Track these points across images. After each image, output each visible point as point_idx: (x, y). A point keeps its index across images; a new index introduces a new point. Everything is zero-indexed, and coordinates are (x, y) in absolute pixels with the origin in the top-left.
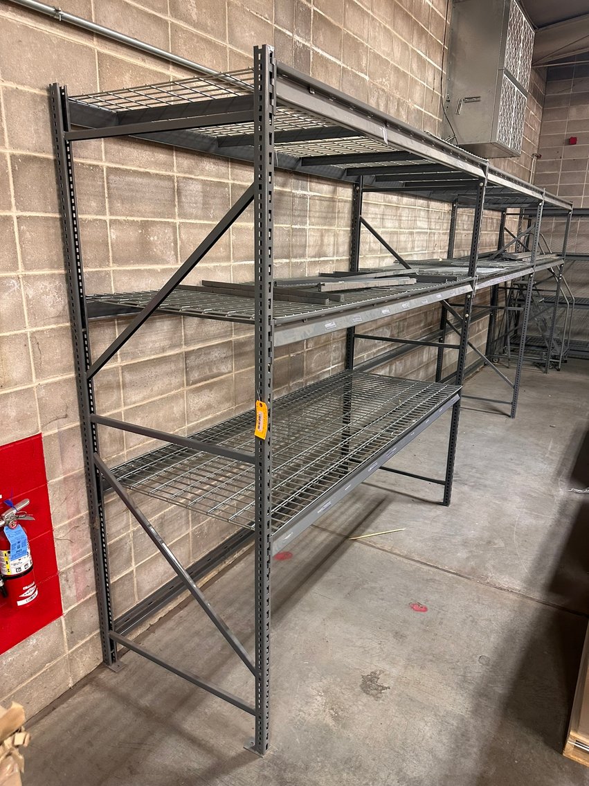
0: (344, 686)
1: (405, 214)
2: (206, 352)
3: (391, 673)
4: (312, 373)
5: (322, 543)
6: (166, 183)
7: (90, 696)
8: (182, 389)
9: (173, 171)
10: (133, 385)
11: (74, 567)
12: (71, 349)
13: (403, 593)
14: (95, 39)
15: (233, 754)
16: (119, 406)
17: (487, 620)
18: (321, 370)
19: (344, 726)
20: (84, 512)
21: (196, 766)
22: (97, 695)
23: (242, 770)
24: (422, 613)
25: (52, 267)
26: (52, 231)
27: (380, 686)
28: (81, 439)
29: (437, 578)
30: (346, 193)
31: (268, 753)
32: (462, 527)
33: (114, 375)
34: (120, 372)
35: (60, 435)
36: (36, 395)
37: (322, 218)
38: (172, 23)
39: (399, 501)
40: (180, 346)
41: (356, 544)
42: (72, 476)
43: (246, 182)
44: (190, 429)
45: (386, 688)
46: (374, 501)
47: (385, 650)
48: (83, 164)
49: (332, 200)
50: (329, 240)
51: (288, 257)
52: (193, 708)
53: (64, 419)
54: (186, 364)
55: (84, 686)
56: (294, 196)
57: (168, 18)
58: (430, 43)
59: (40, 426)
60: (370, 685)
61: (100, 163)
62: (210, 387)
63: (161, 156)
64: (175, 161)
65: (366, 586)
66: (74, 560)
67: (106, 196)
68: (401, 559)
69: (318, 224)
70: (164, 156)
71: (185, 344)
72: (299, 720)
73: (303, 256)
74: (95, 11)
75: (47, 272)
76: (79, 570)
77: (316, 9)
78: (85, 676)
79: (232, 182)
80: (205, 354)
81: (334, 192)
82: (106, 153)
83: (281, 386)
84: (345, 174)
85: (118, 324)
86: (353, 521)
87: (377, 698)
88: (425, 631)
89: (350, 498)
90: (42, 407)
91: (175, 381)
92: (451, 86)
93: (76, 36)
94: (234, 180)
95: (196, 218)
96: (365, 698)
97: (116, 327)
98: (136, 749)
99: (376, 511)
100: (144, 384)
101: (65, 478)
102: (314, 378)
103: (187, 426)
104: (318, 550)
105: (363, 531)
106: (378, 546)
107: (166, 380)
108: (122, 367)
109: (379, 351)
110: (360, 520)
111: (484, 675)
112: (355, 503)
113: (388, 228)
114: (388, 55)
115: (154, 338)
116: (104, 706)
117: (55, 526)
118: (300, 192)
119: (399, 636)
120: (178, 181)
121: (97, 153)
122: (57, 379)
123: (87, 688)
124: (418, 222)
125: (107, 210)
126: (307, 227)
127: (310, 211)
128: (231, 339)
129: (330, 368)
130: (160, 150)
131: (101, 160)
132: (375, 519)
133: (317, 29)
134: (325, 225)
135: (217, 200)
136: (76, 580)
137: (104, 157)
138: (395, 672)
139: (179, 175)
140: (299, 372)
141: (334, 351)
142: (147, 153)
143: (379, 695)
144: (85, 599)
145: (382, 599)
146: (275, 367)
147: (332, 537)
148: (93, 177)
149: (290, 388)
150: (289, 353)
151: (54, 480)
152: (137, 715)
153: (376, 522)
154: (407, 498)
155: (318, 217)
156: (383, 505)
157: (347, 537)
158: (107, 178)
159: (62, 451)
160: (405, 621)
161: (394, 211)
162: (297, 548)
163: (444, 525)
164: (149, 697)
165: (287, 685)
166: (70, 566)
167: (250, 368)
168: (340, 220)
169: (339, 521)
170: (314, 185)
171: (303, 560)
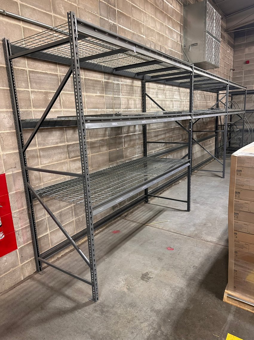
0: (134, 278)
1: (168, 93)
2: (77, 145)
3: (154, 272)
4: (128, 157)
5: (133, 226)
6: (55, 77)
7: (30, 283)
8: (66, 160)
9: (58, 72)
10: (44, 156)
11: (22, 229)
12: (16, 140)
13: (164, 243)
14: (21, 22)
15: (84, 302)
16: (38, 165)
17: (199, 253)
18: (132, 156)
19: (131, 292)
20: (25, 207)
21: (68, 306)
22: (33, 283)
23: (87, 308)
24: (171, 251)
25: (7, 108)
26: (6, 94)
27: (149, 277)
28: (22, 177)
29: (180, 238)
30: (138, 83)
31: (98, 302)
32: (194, 219)
33: (35, 152)
34: (38, 151)
35: (13, 175)
36: (2, 158)
37: (127, 93)
38: (54, 16)
39: (169, 210)
40: (64, 142)
41: (148, 227)
42: (19, 192)
43: (90, 77)
45: (151, 278)
46: (158, 211)
47: (153, 264)
48: (18, 69)
49: (132, 86)
50: (132, 102)
51: (113, 109)
52: (70, 286)
53: (15, 169)
54: (68, 150)
55: (28, 279)
56: (113, 84)
57: (52, 14)
58: (174, 23)
59: (4, 171)
60: (145, 277)
61: (26, 69)
63: (52, 67)
64: (58, 68)
65: (149, 241)
66: (21, 226)
67: (29, 81)
68: (166, 231)
69: (126, 95)
71: (67, 142)
72: (113, 290)
73: (120, 108)
74: (21, 12)
75: (5, 110)
76: (24, 231)
77: (118, 10)
78: (29, 276)
80: (76, 146)
81: (133, 82)
82: (28, 65)
83: (113, 162)
84: (137, 75)
86: (148, 219)
87: (147, 281)
88: (171, 257)
89: (148, 210)
90: (5, 163)
91: (63, 156)
92: (186, 40)
93: (14, 21)
94: (85, 76)
95: (69, 91)
96: (142, 282)
98: (45, 301)
99: (158, 215)
100: (49, 157)
101: (16, 192)
102: (129, 159)
104: (131, 229)
105: (151, 222)
106: (157, 227)
107: (59, 156)
108: (39, 149)
109: (160, 150)
110: (151, 218)
111: (194, 273)
112: (150, 212)
113: (160, 98)
114: (154, 28)
115: (52, 138)
116: (35, 286)
117: (13, 212)
118: (116, 82)
119: (160, 259)
120: (60, 77)
121: (24, 65)
122: (11, 152)
123: (29, 280)
124: (174, 96)
125: (30, 87)
126: (121, 96)
127: (121, 90)
128: (88, 141)
129: (136, 156)
130: (51, 64)
131: (26, 68)
132: (157, 217)
133: (119, 18)
134: (129, 96)
136: (23, 235)
137: (27, 66)
138: (156, 272)
139: (60, 74)
140: (122, 157)
141: (138, 148)
142: (46, 65)
144: (27, 243)
145: (155, 246)
146: (110, 154)
147: (138, 224)
148: (23, 74)
149: (118, 163)
150: (116, 148)
151: (11, 193)
152: (47, 289)
153: (157, 218)
154: (172, 209)
155: (126, 93)
156: (161, 212)
157: (144, 224)
158: (29, 75)
159: (14, 181)
160: (163, 254)
161: (162, 91)
162: (122, 229)
163: (187, 218)
164: (54, 283)
165: (110, 278)
166: (20, 229)
167: (98, 153)
168: (136, 94)
169: (142, 219)
170: (122, 79)
171: (124, 233)
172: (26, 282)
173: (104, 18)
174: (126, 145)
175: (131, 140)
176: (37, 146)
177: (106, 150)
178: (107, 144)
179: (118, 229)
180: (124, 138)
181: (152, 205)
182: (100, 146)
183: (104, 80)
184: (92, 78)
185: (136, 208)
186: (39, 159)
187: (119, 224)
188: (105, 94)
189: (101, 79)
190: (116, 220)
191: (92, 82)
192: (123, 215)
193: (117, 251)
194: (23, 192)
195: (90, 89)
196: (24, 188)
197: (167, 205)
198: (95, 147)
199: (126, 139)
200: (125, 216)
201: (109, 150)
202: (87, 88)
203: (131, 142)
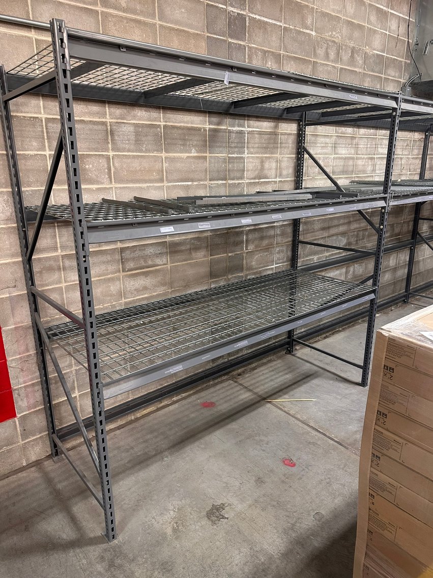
0: (195, 509)
3: (236, 506)
4: (252, 269)
5: (242, 400)
6: (100, 127)
8: (118, 274)
9: (106, 118)
11: (25, 387)
12: (18, 242)
13: (284, 449)
14: (33, 30)
15: (92, 535)
16: (60, 282)
17: (341, 484)
18: (262, 268)
19: (176, 538)
20: (32, 352)
21: (64, 536)
23: (91, 548)
24: (290, 468)
25: (1, 187)
26: (0, 162)
27: (222, 515)
28: (28, 302)
29: (319, 443)
30: (290, 128)
31: (116, 541)
33: (55, 261)
34: (61, 259)
35: (10, 299)
37: (261, 148)
38: (102, 12)
39: (325, 377)
40: (115, 243)
41: (269, 405)
42: (21, 326)
43: (178, 123)
44: (126, 303)
45: (226, 518)
46: (303, 374)
47: (242, 489)
48: (25, 117)
49: (275, 134)
50: (270, 166)
51: (225, 179)
53: (14, 289)
54: (121, 256)
55: (32, 467)
56: (230, 132)
57: (99, 8)
60: (215, 513)
61: (39, 116)
62: (146, 274)
63: (95, 108)
64: (107, 111)
65: (257, 438)
66: (25, 382)
67: (46, 138)
68: (298, 422)
69: (255, 153)
70: (98, 108)
71: (120, 242)
72: (148, 525)
73: (242, 178)
74: (32, 11)
76: (29, 390)
78: (36, 461)
79: (165, 124)
80: (140, 250)
81: (276, 127)
82: (44, 108)
83: (219, 278)
84: (286, 112)
85: (58, 226)
86: (276, 388)
87: (214, 523)
88: (283, 482)
89: (285, 370)
91: (111, 268)
93: (17, 30)
94: (166, 122)
95: (129, 151)
96: (205, 522)
97: (56, 228)
98: (37, 515)
99: (300, 383)
101: (15, 327)
102: (254, 273)
103: (123, 300)
104: (236, 405)
105: (280, 396)
106: (286, 409)
107: (103, 267)
108: (62, 255)
110: (283, 387)
111: (311, 528)
112: (286, 374)
113: (341, 154)
114: (339, 12)
117: (9, 359)
118: (236, 129)
119: (260, 481)
120: (110, 125)
121: (36, 108)
122: (8, 261)
124: (379, 149)
125: (47, 148)
126: (246, 155)
127: (248, 143)
128: (166, 240)
129: (274, 266)
130: (93, 104)
131: (40, 113)
132: (295, 388)
134: (266, 153)
135: (150, 138)
136: (27, 396)
137: (42, 111)
138: (240, 507)
139: (111, 120)
140: (240, 268)
141: (278, 253)
142: (81, 106)
143: (216, 522)
144: (35, 409)
145: (264, 451)
146: (212, 263)
147: (253, 397)
148: (34, 125)
149: (229, 280)
150: (226, 252)
151: (7, 328)
152: (51, 493)
153: (295, 391)
154: (333, 376)
155: (258, 148)
156: (309, 379)
157: (265, 399)
158: (46, 126)
159: (13, 309)
160: (272, 471)
161: (349, 141)
162: (221, 401)
163: (353, 401)
164: (65, 484)
165: (156, 497)
166: (22, 386)
167: (186, 262)
168: (283, 149)
169: (266, 386)
170: (252, 123)
171: (221, 411)
172: (28, 471)
173: (217, 5)
174: (251, 247)
175: (262, 238)
176: (59, 251)
177: (205, 256)
178: (208, 246)
179: (213, 400)
180: (247, 235)
181: (298, 360)
182: (190, 249)
183: (207, 126)
184: (182, 124)
185: (265, 361)
186: (62, 272)
187: (219, 390)
188: (210, 153)
189: (203, 124)
190: (219, 380)
191: (180, 132)
192: (235, 373)
193: (192, 446)
194: (30, 326)
195: (176, 144)
196: (31, 320)
197: (327, 364)
198: (181, 251)
199: (250, 236)
200: (239, 375)
201: (212, 257)
202: (168, 144)
203: (264, 241)
